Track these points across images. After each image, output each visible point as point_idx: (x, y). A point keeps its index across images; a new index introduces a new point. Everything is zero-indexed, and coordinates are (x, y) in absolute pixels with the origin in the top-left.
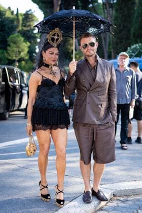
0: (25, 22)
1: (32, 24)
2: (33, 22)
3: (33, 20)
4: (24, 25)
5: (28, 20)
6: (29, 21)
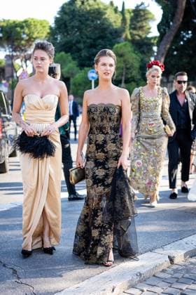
0: (134, 22)
1: (144, 24)
2: (147, 21)
3: (146, 19)
4: (133, 26)
5: (139, 19)
6: (141, 21)
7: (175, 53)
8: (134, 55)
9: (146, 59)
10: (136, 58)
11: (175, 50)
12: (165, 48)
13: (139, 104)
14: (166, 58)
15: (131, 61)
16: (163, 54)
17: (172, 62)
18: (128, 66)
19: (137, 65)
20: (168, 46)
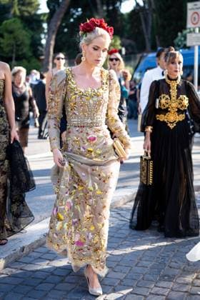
1: (33, 1)
4: (21, 2)
7: (66, 30)
8: (24, 32)
9: (36, 36)
10: (26, 36)
11: (65, 27)
12: (55, 26)
13: (65, 102)
14: (57, 35)
15: (21, 38)
16: (53, 32)
17: (63, 39)
18: (19, 43)
19: (28, 42)
20: (59, 23)
